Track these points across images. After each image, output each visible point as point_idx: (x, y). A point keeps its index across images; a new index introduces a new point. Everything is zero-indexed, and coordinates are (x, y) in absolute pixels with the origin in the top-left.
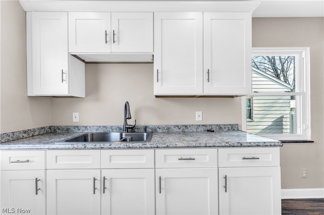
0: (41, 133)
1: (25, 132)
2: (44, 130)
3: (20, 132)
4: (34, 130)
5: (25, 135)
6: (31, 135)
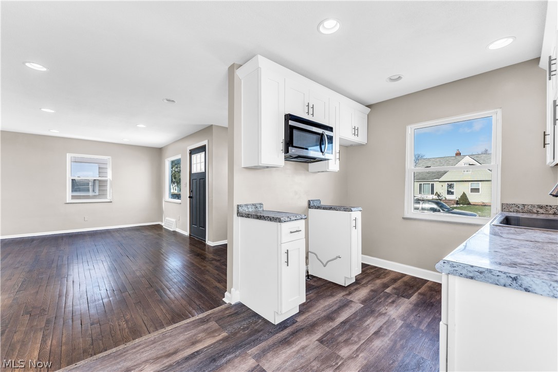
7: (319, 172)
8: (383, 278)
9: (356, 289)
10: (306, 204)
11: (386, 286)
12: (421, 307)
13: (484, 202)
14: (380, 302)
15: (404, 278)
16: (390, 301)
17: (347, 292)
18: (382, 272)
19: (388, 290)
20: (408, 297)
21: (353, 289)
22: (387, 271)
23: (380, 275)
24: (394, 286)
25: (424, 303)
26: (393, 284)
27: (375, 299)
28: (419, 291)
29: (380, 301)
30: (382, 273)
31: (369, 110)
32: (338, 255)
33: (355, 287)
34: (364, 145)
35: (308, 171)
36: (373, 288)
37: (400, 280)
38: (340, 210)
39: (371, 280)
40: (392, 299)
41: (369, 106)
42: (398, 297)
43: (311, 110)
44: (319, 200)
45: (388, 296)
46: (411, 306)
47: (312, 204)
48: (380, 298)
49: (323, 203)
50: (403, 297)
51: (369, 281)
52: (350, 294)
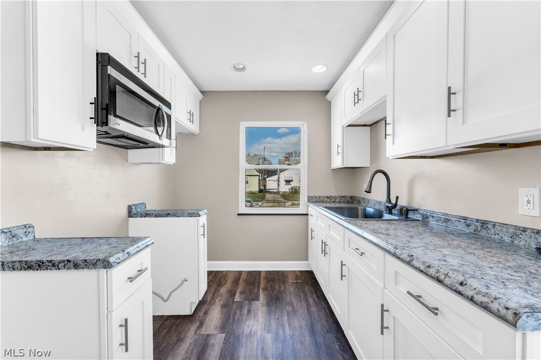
0: (342, 201)
1: (328, 197)
2: (344, 198)
3: (324, 197)
4: (336, 198)
5: (328, 200)
6: (332, 201)
7: (143, 163)
8: (225, 284)
9: (206, 313)
10: (125, 212)
11: (232, 294)
12: (272, 305)
13: (251, 190)
14: (239, 318)
15: (242, 276)
16: (246, 312)
17: (198, 323)
18: (220, 275)
19: (237, 298)
20: (257, 298)
21: (201, 314)
22: (224, 273)
23: (220, 280)
24: (239, 290)
25: (272, 299)
26: (237, 288)
27: (231, 318)
28: (261, 286)
29: (237, 316)
30: (221, 278)
31: (201, 96)
32: (183, 279)
33: (203, 310)
34: (196, 135)
35: (127, 161)
36: (222, 302)
37: (241, 280)
38: (183, 216)
39: (215, 292)
40: (246, 309)
41: (202, 92)
42: (250, 303)
43: (142, 67)
44: (144, 203)
45: (240, 306)
46: (265, 309)
47: (134, 211)
48: (235, 313)
49: (149, 207)
50: (253, 300)
51: (214, 294)
52: (201, 324)
